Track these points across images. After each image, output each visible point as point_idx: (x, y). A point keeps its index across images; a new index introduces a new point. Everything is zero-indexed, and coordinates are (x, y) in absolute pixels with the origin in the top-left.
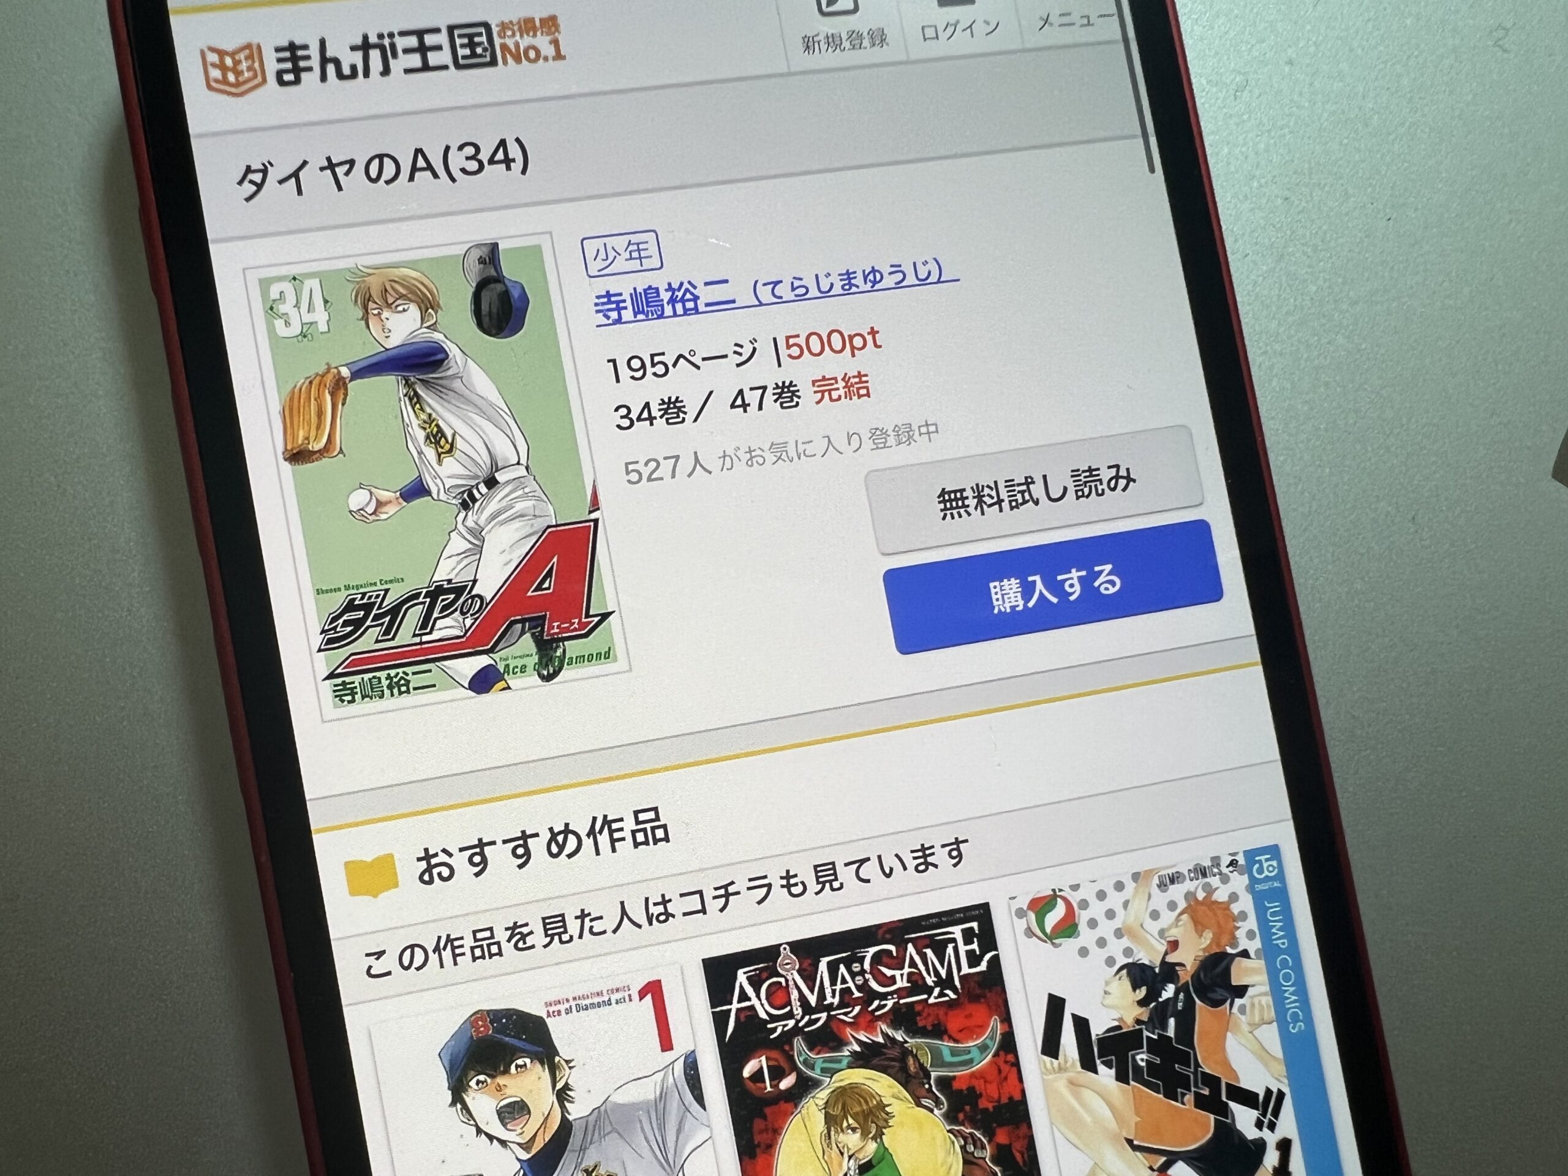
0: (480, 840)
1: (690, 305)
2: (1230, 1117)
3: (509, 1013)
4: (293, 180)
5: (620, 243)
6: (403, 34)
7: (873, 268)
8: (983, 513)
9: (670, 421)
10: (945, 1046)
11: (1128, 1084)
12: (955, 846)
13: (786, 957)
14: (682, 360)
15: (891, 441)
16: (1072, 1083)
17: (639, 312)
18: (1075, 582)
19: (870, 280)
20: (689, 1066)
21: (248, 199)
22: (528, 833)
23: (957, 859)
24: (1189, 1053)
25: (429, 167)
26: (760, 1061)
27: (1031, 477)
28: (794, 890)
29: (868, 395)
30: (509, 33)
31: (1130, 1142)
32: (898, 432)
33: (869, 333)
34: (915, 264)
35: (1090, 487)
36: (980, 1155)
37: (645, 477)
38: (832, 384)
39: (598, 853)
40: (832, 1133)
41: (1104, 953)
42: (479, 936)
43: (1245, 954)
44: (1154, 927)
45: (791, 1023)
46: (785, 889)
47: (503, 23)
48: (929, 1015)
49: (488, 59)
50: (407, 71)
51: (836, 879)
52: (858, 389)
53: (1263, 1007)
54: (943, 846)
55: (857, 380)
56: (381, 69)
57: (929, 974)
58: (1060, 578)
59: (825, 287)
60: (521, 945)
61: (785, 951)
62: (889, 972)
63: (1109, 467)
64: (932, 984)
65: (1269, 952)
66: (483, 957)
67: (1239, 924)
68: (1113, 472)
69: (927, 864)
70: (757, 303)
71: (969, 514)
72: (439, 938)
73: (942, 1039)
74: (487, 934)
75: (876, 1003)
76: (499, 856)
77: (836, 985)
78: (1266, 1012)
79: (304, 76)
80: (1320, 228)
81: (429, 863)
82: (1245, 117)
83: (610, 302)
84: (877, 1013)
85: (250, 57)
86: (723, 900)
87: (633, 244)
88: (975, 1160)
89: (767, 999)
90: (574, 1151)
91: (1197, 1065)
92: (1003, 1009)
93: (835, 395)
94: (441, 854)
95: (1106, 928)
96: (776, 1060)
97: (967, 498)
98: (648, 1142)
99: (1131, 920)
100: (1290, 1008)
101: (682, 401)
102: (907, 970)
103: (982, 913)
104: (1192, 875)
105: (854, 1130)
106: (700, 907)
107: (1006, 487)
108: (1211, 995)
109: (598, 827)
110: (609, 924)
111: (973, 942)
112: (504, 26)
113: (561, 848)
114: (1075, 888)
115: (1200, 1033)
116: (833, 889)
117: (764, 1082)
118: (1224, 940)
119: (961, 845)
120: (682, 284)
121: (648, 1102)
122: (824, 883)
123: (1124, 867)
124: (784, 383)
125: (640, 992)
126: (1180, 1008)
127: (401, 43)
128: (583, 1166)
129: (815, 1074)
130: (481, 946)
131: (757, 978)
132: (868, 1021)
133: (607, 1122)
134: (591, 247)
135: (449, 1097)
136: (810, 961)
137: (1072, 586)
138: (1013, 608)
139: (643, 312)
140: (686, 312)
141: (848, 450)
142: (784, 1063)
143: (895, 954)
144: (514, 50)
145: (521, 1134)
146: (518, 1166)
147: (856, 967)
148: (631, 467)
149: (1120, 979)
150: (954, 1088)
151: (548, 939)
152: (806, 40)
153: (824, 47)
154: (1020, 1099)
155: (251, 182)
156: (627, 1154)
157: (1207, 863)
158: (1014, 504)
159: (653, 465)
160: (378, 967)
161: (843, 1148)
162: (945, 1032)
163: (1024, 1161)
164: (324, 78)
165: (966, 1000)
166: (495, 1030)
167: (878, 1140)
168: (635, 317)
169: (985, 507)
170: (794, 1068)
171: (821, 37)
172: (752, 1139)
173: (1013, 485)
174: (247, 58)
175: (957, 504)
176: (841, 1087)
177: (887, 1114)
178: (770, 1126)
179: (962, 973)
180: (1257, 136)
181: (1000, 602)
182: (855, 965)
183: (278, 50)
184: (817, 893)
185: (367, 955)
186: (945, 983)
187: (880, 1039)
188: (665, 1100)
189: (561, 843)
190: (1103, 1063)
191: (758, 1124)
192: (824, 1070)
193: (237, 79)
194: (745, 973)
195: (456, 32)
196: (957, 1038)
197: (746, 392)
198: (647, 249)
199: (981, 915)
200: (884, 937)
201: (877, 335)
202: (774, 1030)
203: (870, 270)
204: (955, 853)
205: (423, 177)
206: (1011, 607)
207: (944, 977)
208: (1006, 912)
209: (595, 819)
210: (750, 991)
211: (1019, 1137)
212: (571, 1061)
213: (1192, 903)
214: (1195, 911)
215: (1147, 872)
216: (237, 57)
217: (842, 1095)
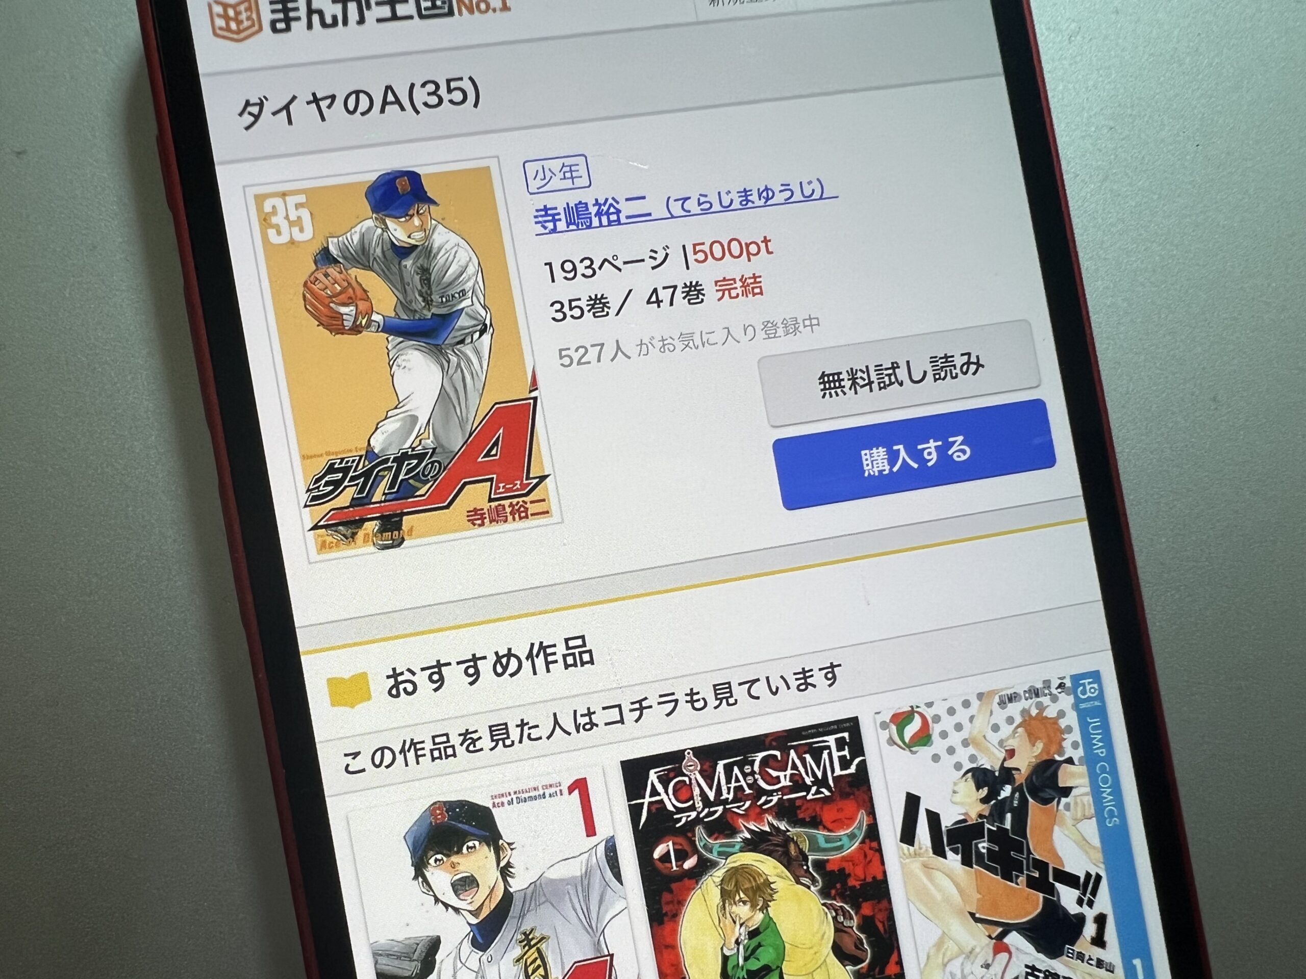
0: (438, 661)
1: (613, 217)
3: (462, 804)
4: (285, 112)
5: (556, 165)
7: (766, 186)
8: (856, 393)
9: (596, 315)
10: (820, 834)
11: (972, 867)
12: (830, 670)
13: (690, 760)
14: (606, 263)
15: (780, 332)
16: (926, 866)
17: (570, 223)
18: (933, 450)
19: (764, 197)
20: (609, 848)
21: (247, 128)
22: (477, 656)
23: (832, 681)
24: (1023, 842)
25: (398, 101)
26: (668, 846)
27: (896, 363)
28: (697, 705)
29: (761, 293)
31: (972, 915)
32: (785, 324)
33: (762, 242)
34: (801, 183)
35: (946, 371)
36: (849, 925)
37: (575, 361)
38: (732, 284)
39: (535, 673)
40: (727, 905)
41: (954, 759)
42: (437, 740)
43: (1070, 761)
44: (994, 738)
45: (693, 814)
46: (689, 704)
48: (808, 809)
49: (446, 10)
50: (379, 20)
51: (731, 696)
52: (753, 288)
53: (1084, 805)
54: (821, 669)
55: (752, 280)
56: (357, 18)
57: (807, 774)
58: (920, 447)
59: (726, 202)
60: (471, 748)
61: (689, 755)
62: (774, 773)
63: (962, 355)
64: (809, 783)
65: (1090, 760)
66: (440, 758)
67: (1065, 736)
68: (965, 358)
69: (807, 684)
70: (670, 216)
71: (845, 394)
72: (405, 742)
73: (818, 829)
74: (444, 739)
75: (763, 799)
76: (454, 675)
77: (730, 783)
78: (1087, 807)
79: (293, 24)
80: (1140, 152)
81: (396, 680)
82: (1078, 59)
83: (546, 215)
84: (765, 807)
85: (248, 9)
86: (638, 713)
87: (567, 166)
89: (674, 794)
90: (514, 917)
91: (1029, 852)
92: (869, 804)
93: (734, 293)
94: (406, 673)
95: (955, 739)
96: (681, 845)
97: (843, 380)
98: (575, 910)
100: (1108, 806)
101: (606, 298)
102: (789, 772)
103: (852, 725)
104: (1027, 695)
105: (744, 903)
106: (619, 719)
107: (876, 371)
108: (1042, 795)
109: (535, 652)
110: (544, 731)
111: (844, 750)
113: (505, 668)
114: (930, 705)
115: (1032, 826)
116: (729, 704)
117: (671, 862)
118: (1053, 748)
119: (835, 669)
120: (607, 200)
121: (574, 878)
122: (721, 699)
123: (971, 687)
124: (691, 283)
125: (569, 788)
126: (1015, 805)
128: (522, 929)
129: (713, 857)
130: (439, 749)
131: (664, 777)
132: (757, 813)
133: (541, 893)
134: (531, 168)
135: (412, 871)
136: (709, 764)
137: (929, 454)
139: (574, 224)
140: (610, 223)
141: (744, 339)
142: (687, 848)
143: (779, 758)
144: (467, 3)
145: (471, 903)
146: (470, 930)
147: (748, 769)
148: (564, 353)
149: (966, 781)
150: (828, 869)
151: (494, 743)
154: (882, 878)
155: (250, 114)
156: (559, 921)
157: (1039, 685)
158: (882, 385)
159: (582, 351)
160: (355, 765)
161: (736, 916)
162: (821, 823)
163: (885, 930)
164: (310, 26)
165: (838, 799)
166: (450, 818)
167: (765, 911)
168: (568, 227)
169: (858, 388)
170: (696, 851)
172: (661, 909)
173: (882, 370)
174: (246, 10)
175: (835, 385)
176: (733, 868)
177: (772, 889)
178: (676, 899)
179: (835, 775)
181: (870, 467)
182: (747, 767)
183: (272, 3)
184: (716, 708)
185: (346, 755)
186: (821, 783)
187: (767, 828)
188: (590, 876)
189: (504, 664)
190: (951, 850)
191: (666, 897)
192: (720, 854)
193: (238, 27)
194: (656, 773)
196: (830, 828)
197: (660, 291)
198: (578, 171)
199: (851, 727)
200: (770, 744)
201: (769, 243)
202: (680, 820)
203: (764, 188)
204: (830, 676)
205: (392, 109)
206: (879, 471)
207: (820, 777)
208: (872, 724)
209: (532, 645)
210: (660, 788)
211: (880, 910)
212: (512, 844)
213: (1027, 718)
214: (1029, 725)
215: (989, 692)
216: (238, 9)
217: (736, 873)
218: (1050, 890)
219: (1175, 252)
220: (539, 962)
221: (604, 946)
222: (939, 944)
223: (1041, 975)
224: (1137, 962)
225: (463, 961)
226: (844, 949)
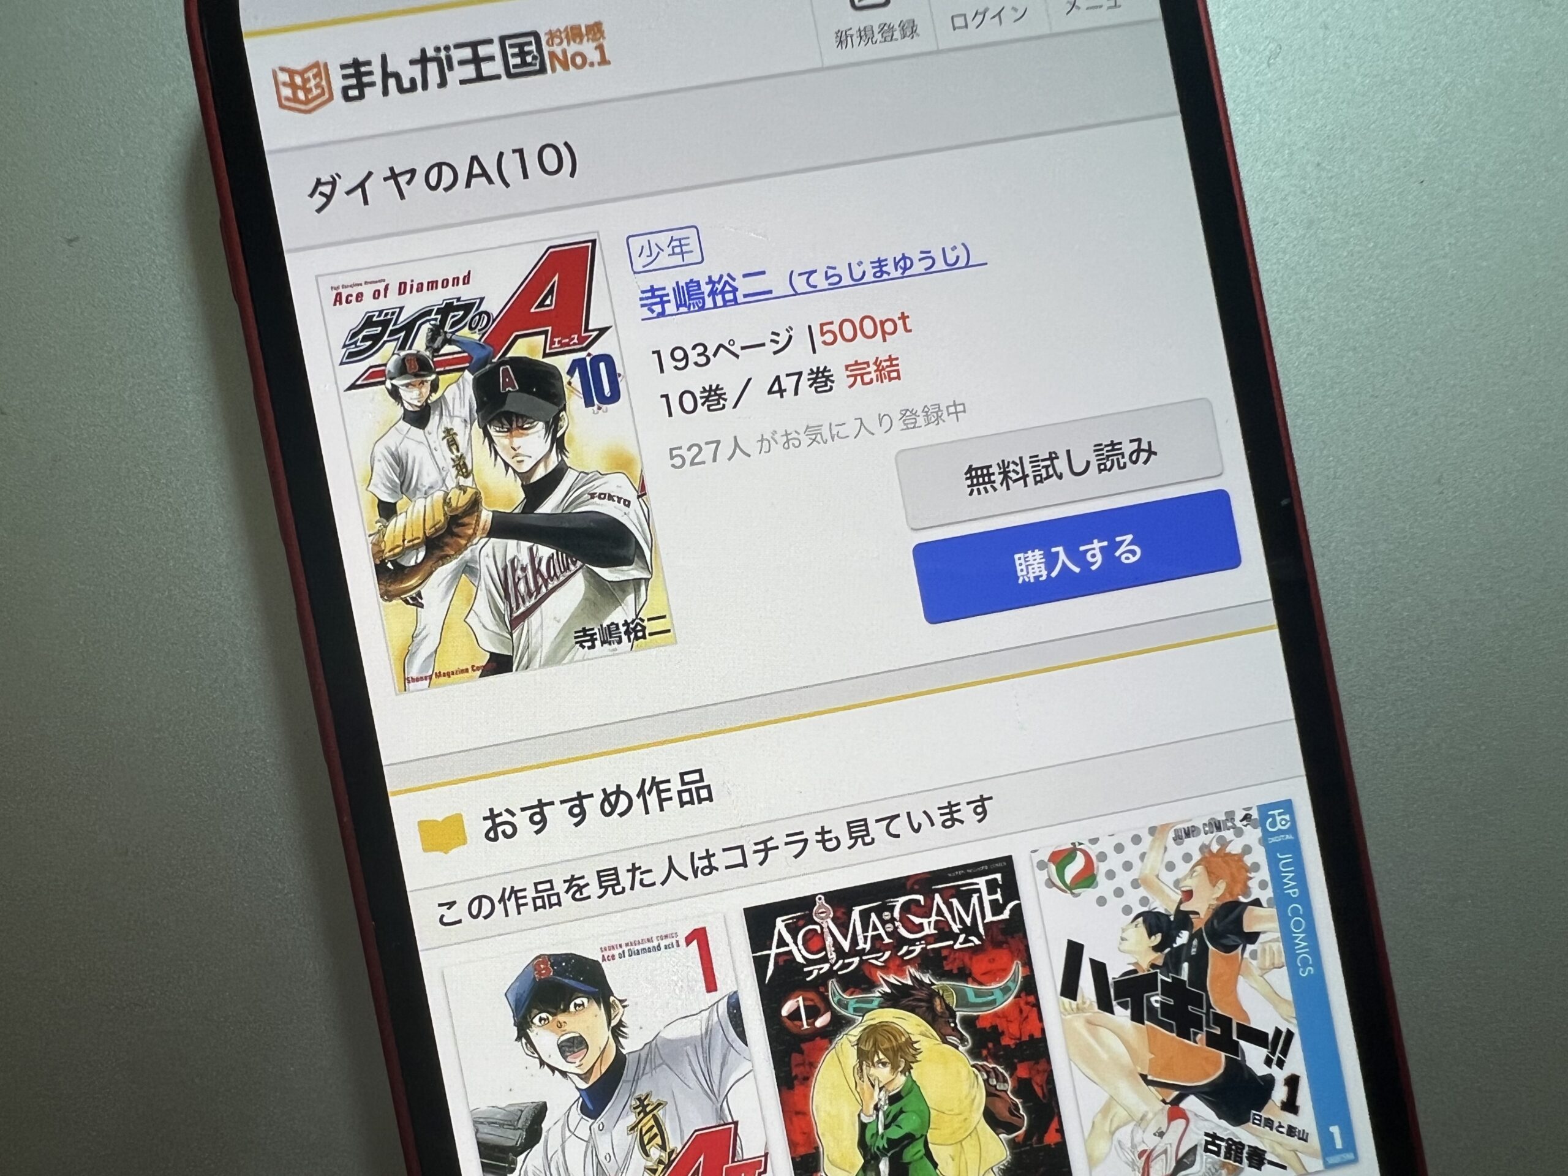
0: (540, 801)
1: (729, 296)
2: (1240, 1054)
3: (569, 957)
4: (360, 190)
5: (663, 239)
6: (458, 46)
7: (903, 254)
8: (1008, 488)
9: (711, 408)
10: (970, 987)
11: (1143, 1023)
12: (980, 803)
13: (821, 906)
14: (722, 349)
15: (921, 421)
16: (1089, 1022)
17: (682, 305)
18: (1097, 552)
19: (901, 267)
20: (732, 1005)
21: (319, 210)
22: (583, 794)
23: (982, 816)
24: (1202, 995)
25: (485, 174)
26: (798, 1002)
27: (1055, 453)
28: (829, 845)
29: (899, 377)
30: (557, 41)
31: (1144, 1077)
32: (927, 412)
33: (899, 318)
34: (944, 250)
35: (1113, 461)
36: (1002, 1089)
37: (688, 462)
38: (864, 368)
39: (647, 812)
40: (864, 1067)
41: (1122, 902)
42: (540, 887)
43: (1257, 903)
44: (1169, 878)
45: (826, 967)
46: (821, 844)
47: (550, 31)
48: (955, 959)
49: (537, 67)
50: (462, 82)
51: (868, 835)
52: (889, 372)
53: (1273, 953)
54: (969, 803)
55: (888, 363)
56: (438, 80)
57: (954, 921)
58: (1082, 548)
59: (857, 276)
60: (578, 896)
61: (820, 901)
62: (917, 920)
63: (1131, 441)
64: (958, 931)
65: (1281, 901)
66: (544, 907)
67: (1252, 875)
68: (1135, 445)
69: (954, 820)
70: (793, 293)
71: (995, 489)
72: (504, 889)
73: (966, 982)
74: (548, 886)
75: (905, 949)
76: (557, 815)
77: (867, 931)
78: (1276, 956)
79: (367, 90)
80: (1352, 192)
81: (494, 822)
82: (1279, 84)
83: (654, 296)
84: (906, 958)
85: (317, 75)
86: (762, 854)
87: (676, 240)
88: (999, 1093)
89: (803, 944)
90: (628, 1081)
91: (1209, 1006)
92: (1025, 955)
93: (867, 378)
94: (505, 813)
95: (1123, 879)
96: (812, 1000)
97: (993, 474)
98: (694, 1072)
99: (1147, 872)
100: (1300, 954)
101: (722, 389)
102: (934, 918)
103: (1006, 865)
104: (1207, 829)
105: (884, 1064)
106: (741, 861)
107: (1031, 462)
108: (1224, 941)
109: (647, 788)
110: (658, 876)
111: (996, 893)
112: (552, 35)
113: (614, 807)
114: (1094, 841)
115: (1212, 977)
116: (865, 844)
117: (801, 1020)
118: (1238, 888)
119: (986, 803)
120: (721, 277)
121: (696, 1037)
122: (856, 838)
123: (1141, 822)
124: (818, 368)
125: (686, 938)
126: (1193, 954)
127: (458, 55)
128: (637, 1095)
129: (848, 1014)
130: (542, 897)
131: (793, 926)
132: (897, 964)
133: (657, 1054)
134: (636, 244)
135: (514, 1032)
136: (843, 910)
137: (1093, 556)
138: (1037, 578)
139: (685, 305)
140: (726, 304)
141: (879, 431)
142: (820, 1004)
143: (923, 903)
144: (561, 57)
145: (580, 1066)
146: (578, 1095)
147: (886, 915)
148: (675, 453)
149: (1136, 926)
150: (978, 1027)
151: (603, 890)
152: (839, 35)
153: (856, 40)
154: (1040, 1036)
155: (322, 194)
156: (676, 1084)
157: (1222, 817)
158: (1038, 478)
159: (695, 450)
160: (450, 916)
161: (875, 1079)
162: (970, 975)
163: (1043, 1093)
164: (385, 92)
165: (990, 948)
166: (556, 973)
167: (907, 1074)
168: (678, 309)
169: (1010, 482)
170: (829, 1007)
171: (854, 32)
172: (790, 1072)
173: (1038, 461)
174: (315, 76)
175: (984, 480)
176: (871, 1025)
177: (916, 1050)
178: (806, 1060)
179: (985, 921)
180: (1290, 103)
181: (1025, 573)
182: (886, 913)
183: (343, 67)
184: (850, 848)
185: (440, 905)
186: (970, 930)
187: (909, 982)
188: (711, 1035)
189: (613, 802)
190: (1121, 1004)
191: (796, 1058)
192: (856, 1010)
193: (306, 96)
194: (783, 921)
195: (508, 42)
196: (981, 981)
197: (783, 379)
198: (688, 244)
199: (1004, 867)
200: (912, 888)
201: (907, 320)
202: (811, 972)
203: (901, 256)
204: (979, 810)
205: (479, 183)
206: (1035, 577)
207: (969, 925)
208: (1029, 864)
209: (644, 781)
210: (788, 938)
211: (1038, 1072)
212: (625, 1000)
213: (1207, 855)
214: (1209, 862)
215: (1163, 826)
216: (306, 76)
217: (873, 1032)
218: (1234, 1048)
219: (1393, 310)
220: (655, 1130)
221: (727, 1112)
222: (1106, 1110)
223: (1223, 1144)
224: (1335, 1130)
225: (572, 1130)
226: (997, 1116)
